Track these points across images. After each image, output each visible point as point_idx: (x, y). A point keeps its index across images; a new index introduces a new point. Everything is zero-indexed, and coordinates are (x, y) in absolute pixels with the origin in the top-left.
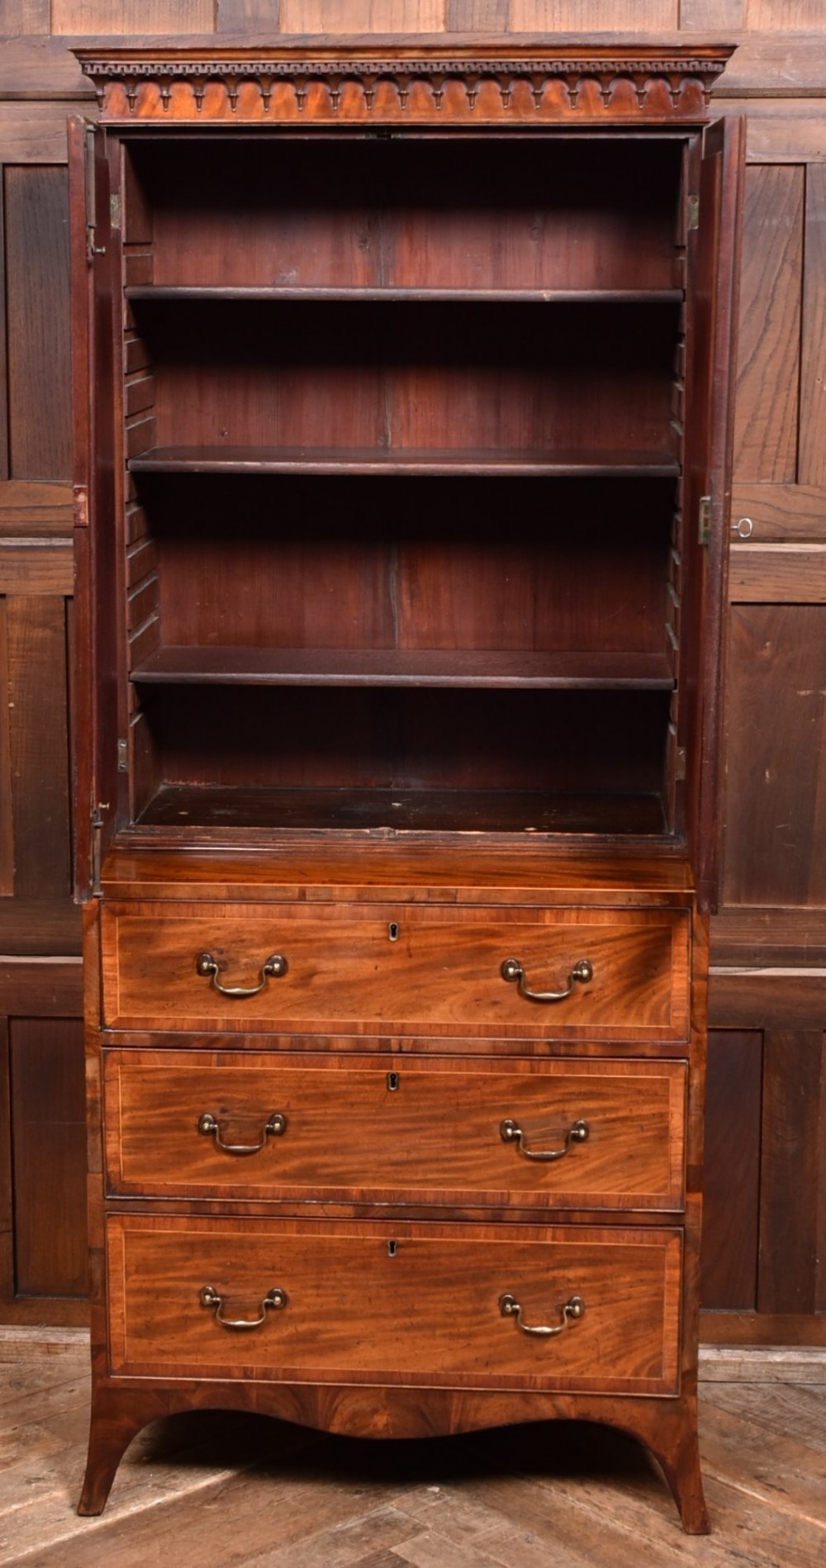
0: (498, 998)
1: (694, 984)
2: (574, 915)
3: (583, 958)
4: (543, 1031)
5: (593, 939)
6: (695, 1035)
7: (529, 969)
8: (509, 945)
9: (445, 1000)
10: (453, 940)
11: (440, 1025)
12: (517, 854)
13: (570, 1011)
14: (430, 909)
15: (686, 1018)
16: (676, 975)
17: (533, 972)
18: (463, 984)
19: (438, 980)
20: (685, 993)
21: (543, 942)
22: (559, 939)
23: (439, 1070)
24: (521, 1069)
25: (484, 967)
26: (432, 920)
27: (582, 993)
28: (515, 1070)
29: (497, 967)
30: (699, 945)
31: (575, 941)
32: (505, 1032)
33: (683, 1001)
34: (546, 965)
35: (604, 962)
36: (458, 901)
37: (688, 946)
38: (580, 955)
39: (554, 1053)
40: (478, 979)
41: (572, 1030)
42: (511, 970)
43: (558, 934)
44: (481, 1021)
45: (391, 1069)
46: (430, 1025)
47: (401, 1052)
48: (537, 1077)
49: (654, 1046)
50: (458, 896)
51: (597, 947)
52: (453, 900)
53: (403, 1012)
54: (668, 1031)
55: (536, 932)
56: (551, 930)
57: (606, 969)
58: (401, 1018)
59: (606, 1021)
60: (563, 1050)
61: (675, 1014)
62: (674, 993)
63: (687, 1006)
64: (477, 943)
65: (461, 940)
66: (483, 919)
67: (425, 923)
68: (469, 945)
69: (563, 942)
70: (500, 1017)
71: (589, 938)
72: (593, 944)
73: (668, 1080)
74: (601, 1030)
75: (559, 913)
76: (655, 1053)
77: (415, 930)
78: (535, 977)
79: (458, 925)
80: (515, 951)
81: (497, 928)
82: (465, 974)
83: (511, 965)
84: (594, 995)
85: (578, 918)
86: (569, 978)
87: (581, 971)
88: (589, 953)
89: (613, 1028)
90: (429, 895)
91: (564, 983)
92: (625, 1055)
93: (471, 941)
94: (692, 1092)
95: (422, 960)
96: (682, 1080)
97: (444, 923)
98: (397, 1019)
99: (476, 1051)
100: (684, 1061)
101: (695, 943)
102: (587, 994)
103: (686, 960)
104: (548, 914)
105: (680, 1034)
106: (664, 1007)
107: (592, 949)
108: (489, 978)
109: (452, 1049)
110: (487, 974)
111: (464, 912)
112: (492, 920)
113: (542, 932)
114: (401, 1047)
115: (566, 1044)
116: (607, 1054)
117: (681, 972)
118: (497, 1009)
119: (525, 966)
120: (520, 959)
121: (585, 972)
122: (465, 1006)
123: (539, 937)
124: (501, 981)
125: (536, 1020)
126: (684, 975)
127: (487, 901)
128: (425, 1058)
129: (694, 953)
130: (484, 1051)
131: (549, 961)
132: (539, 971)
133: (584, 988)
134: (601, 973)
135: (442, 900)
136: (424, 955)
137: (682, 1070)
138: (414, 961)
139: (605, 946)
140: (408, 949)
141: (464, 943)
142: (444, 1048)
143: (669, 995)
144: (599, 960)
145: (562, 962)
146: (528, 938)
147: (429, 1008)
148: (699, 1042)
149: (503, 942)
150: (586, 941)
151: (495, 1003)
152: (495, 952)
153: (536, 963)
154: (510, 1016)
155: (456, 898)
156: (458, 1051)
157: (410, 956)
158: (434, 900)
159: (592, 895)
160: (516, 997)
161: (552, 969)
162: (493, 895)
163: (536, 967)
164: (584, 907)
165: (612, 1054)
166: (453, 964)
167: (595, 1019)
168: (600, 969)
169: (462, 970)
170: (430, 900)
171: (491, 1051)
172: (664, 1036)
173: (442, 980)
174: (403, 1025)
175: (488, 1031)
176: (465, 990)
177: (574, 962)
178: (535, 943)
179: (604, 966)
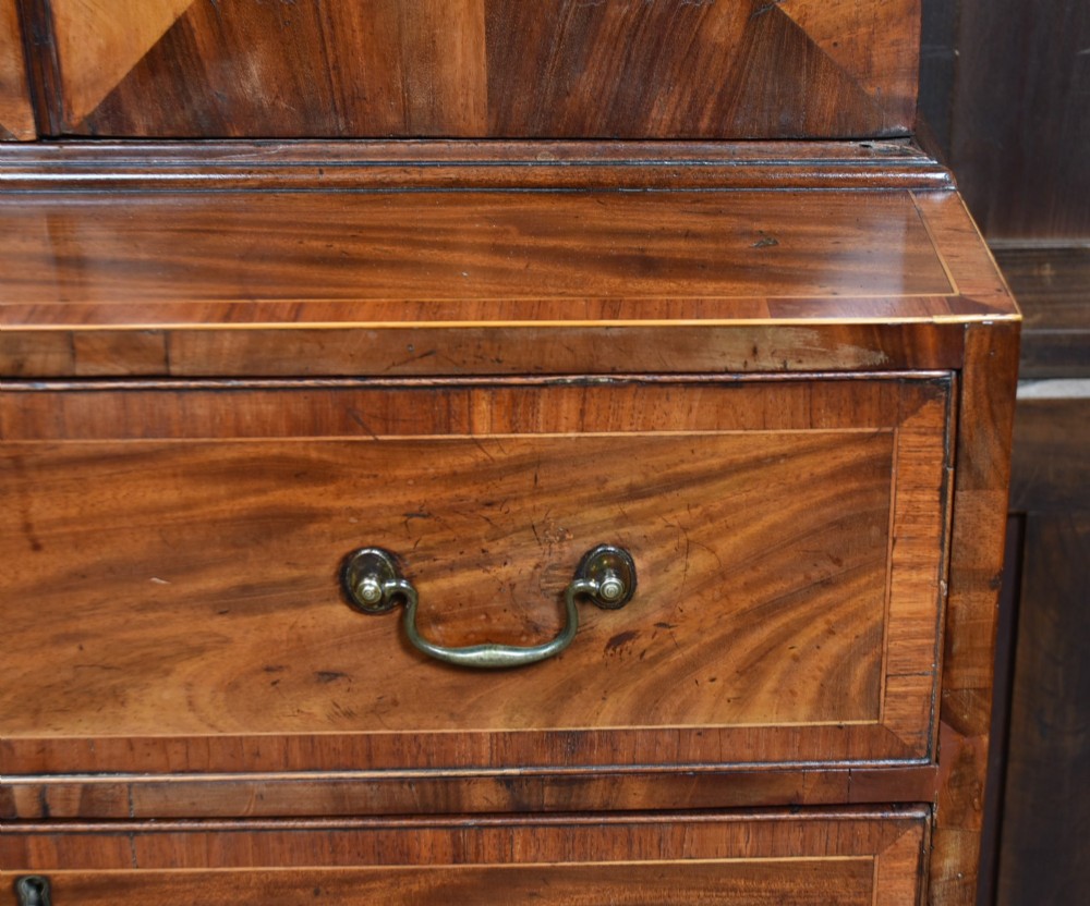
0: (338, 663)
1: (958, 600)
2: (569, 406)
3: (604, 536)
4: (485, 748)
5: (637, 479)
6: (951, 742)
7: (429, 575)
8: (360, 502)
9: (167, 673)
10: (170, 495)
11: (163, 744)
12: (398, 176)
13: (570, 689)
14: (84, 399)
15: (929, 696)
16: (899, 576)
17: (444, 584)
18: (220, 625)
19: (136, 617)
20: (929, 627)
21: (469, 492)
22: (526, 480)
23: (173, 865)
24: (425, 853)
25: (279, 572)
26: (93, 434)
27: (606, 639)
28: (405, 856)
29: (327, 570)
30: (978, 485)
31: (574, 484)
32: (366, 753)
33: (921, 650)
34: (484, 562)
35: (670, 546)
36: (175, 370)
37: (942, 490)
38: (595, 526)
39: (520, 804)
40: (266, 610)
41: (576, 742)
42: (370, 585)
43: (518, 467)
44: (294, 728)
45: (25, 865)
46: (130, 743)
47: (46, 819)
48: (474, 872)
49: (828, 778)
50: (175, 354)
51: (649, 503)
52: (160, 369)
53: (37, 711)
54: (872, 734)
55: (445, 463)
56: (494, 453)
57: (677, 567)
58: (35, 725)
59: (680, 715)
60: (549, 797)
61: (894, 687)
62: (893, 628)
63: (931, 662)
64: (252, 501)
65: (204, 491)
66: (266, 429)
67: (72, 445)
68: (228, 508)
69: (537, 492)
70: (349, 714)
71: (623, 475)
72: (634, 493)
73: (869, 865)
74: (667, 738)
75: (518, 406)
76: (831, 795)
77: (41, 466)
78: (452, 599)
79: (184, 448)
80: (380, 522)
81: (314, 455)
82: (224, 594)
83: (369, 566)
84: (643, 642)
85: (582, 413)
86: (562, 595)
87: (600, 580)
88: (624, 520)
89: (700, 733)
90: (74, 353)
91: (547, 614)
92: (741, 802)
93: (232, 496)
94: (937, 890)
95: (77, 560)
96: (911, 864)
97: (136, 442)
98: (23, 729)
99: (283, 807)
100: (919, 814)
101: (962, 482)
102: (618, 640)
103: (934, 531)
104: (483, 406)
105: (910, 741)
106: (861, 670)
107: (629, 508)
108: (301, 605)
109: (206, 807)
110: (296, 594)
111: (201, 406)
112: (295, 429)
113: (468, 460)
114: (45, 807)
115: (557, 780)
116: (686, 803)
117: (916, 566)
118: (337, 693)
119: (415, 566)
120: (397, 546)
121: (612, 584)
122: (232, 687)
123: (454, 478)
124: (341, 613)
125: (460, 719)
126: (929, 575)
127: (272, 372)
128: (127, 832)
129: (960, 511)
130: (307, 807)
131: (495, 549)
132: (462, 579)
133: (608, 624)
134: (664, 578)
135: (122, 370)
136: (79, 542)
137: (910, 839)
138: (52, 563)
139: (672, 497)
140: (27, 527)
141: (209, 501)
142: (181, 804)
143: (878, 635)
144: (659, 539)
145: (536, 549)
146: (420, 481)
147: (117, 697)
148: (965, 759)
149: (338, 496)
150: (611, 486)
151: (329, 676)
152: (313, 528)
153: (452, 557)
154: (378, 711)
155: (167, 361)
156: (225, 810)
157: (36, 547)
158: (92, 369)
159: (628, 339)
160: (394, 658)
161: (503, 572)
162: (293, 348)
163: (452, 568)
164: (603, 379)
165: (700, 803)
166: (177, 567)
167: (646, 706)
168: (657, 568)
169: (213, 582)
170: (80, 371)
171: (329, 807)
172: (860, 747)
173: (152, 616)
174: (43, 746)
175: (313, 753)
176: (227, 641)
177: (579, 547)
178: (442, 495)
179: (671, 559)
